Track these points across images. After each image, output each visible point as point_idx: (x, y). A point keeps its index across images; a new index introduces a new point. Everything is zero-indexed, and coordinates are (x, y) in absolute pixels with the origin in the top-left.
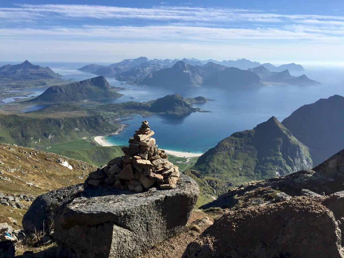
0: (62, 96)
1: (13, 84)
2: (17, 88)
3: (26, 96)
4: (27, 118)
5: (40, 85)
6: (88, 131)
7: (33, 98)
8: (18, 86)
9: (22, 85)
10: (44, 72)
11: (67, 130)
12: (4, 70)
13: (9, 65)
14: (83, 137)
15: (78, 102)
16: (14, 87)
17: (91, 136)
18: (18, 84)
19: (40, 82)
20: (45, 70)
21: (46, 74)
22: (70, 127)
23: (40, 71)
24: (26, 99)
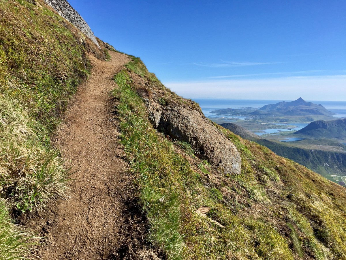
0: (325, 132)
1: (282, 118)
2: (285, 121)
3: (289, 129)
4: (276, 144)
5: (307, 121)
6: (340, 169)
7: (295, 131)
8: (286, 120)
9: (289, 119)
10: (314, 109)
11: (315, 163)
12: (279, 107)
13: (284, 102)
14: (332, 175)
15: (342, 139)
16: (282, 121)
17: (342, 176)
18: (286, 119)
19: (307, 118)
20: (317, 107)
21: (316, 110)
22: (319, 161)
23: (311, 108)
24: (289, 131)
